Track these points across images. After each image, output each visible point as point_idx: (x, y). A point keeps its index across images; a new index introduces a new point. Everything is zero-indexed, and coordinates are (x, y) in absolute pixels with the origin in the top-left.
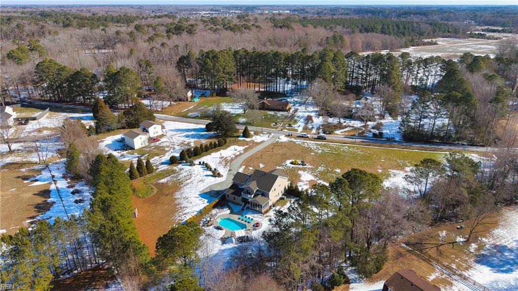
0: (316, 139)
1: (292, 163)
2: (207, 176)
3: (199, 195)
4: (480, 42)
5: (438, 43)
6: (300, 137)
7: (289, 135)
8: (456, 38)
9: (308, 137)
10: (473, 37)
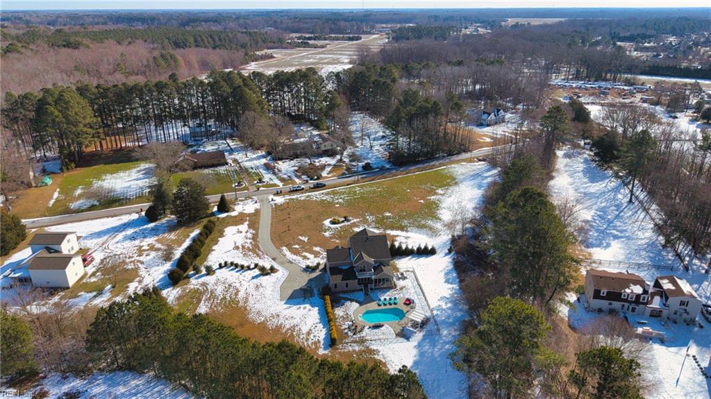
0: (312, 188)
1: (333, 223)
2: (253, 278)
3: (285, 304)
4: (312, 52)
5: (275, 56)
6: (293, 191)
7: (277, 193)
8: (282, 48)
9: (303, 189)
10: (299, 47)
